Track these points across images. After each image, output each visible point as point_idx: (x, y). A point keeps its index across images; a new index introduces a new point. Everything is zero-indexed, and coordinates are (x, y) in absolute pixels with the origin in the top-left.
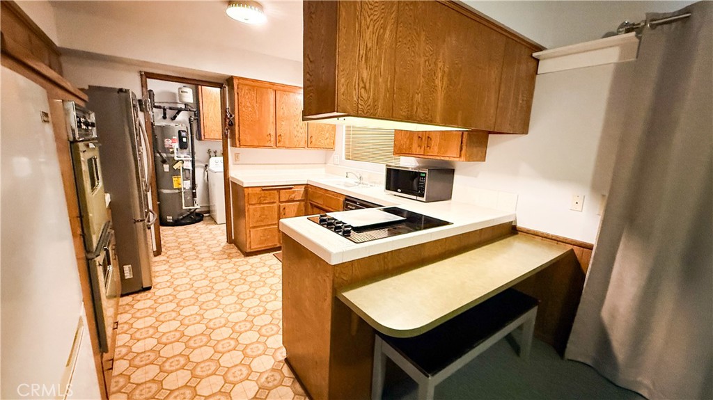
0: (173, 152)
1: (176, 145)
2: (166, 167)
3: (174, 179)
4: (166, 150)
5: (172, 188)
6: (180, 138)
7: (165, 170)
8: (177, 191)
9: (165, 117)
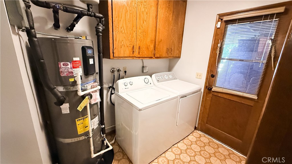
0: (75, 83)
1: (79, 72)
2: (65, 108)
3: (78, 123)
4: (63, 81)
5: (75, 134)
6: (85, 59)
7: (64, 112)
8: (83, 138)
9: (57, 26)
